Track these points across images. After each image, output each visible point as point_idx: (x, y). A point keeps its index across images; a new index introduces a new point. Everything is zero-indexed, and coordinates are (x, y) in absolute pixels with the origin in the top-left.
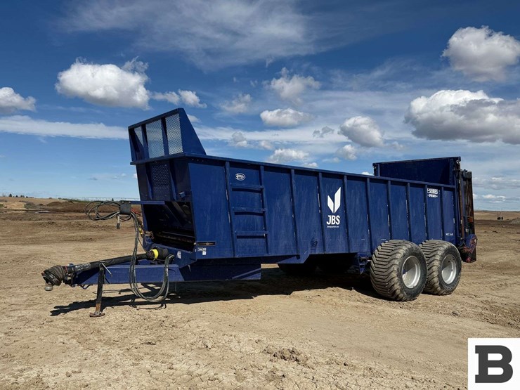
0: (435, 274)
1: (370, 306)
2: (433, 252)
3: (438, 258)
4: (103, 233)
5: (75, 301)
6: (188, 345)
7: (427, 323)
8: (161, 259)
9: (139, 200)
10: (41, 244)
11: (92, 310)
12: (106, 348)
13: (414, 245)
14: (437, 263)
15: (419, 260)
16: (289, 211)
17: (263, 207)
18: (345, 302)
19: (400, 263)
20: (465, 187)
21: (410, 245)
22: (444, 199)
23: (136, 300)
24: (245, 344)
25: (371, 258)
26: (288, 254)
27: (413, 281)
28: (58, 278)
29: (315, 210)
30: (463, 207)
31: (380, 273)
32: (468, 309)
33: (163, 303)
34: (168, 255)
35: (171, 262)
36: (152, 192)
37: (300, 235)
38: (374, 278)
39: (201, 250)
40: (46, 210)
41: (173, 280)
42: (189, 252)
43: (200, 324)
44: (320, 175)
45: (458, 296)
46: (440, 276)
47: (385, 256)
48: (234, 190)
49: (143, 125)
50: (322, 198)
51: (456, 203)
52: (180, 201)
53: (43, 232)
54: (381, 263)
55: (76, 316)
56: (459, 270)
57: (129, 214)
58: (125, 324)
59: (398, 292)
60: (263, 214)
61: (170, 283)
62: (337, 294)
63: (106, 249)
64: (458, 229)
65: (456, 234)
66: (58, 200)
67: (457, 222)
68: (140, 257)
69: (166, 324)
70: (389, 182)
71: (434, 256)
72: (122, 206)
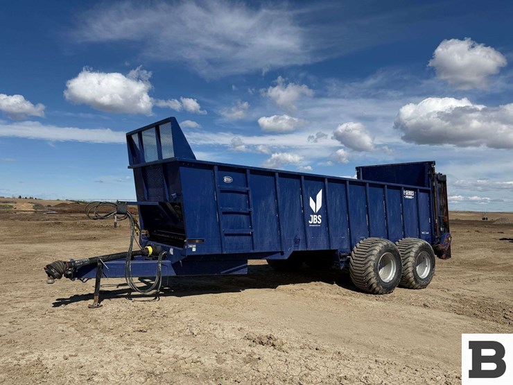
0: (410, 269)
1: (348, 298)
2: (408, 248)
3: (413, 254)
4: (106, 233)
5: (76, 294)
6: (176, 333)
7: (399, 314)
8: (155, 255)
9: (136, 201)
10: (46, 242)
11: (91, 302)
12: (101, 335)
13: (390, 242)
14: (411, 259)
15: (393, 256)
16: (273, 211)
17: (249, 207)
18: (326, 295)
19: (376, 259)
20: (440, 189)
21: (386, 242)
22: (420, 200)
23: (132, 293)
24: (228, 332)
25: (350, 255)
26: (273, 250)
27: (389, 275)
28: (59, 272)
29: (298, 210)
30: (438, 208)
31: (358, 268)
32: (439, 301)
33: (156, 296)
34: (161, 252)
35: (164, 258)
36: (148, 193)
37: (284, 233)
38: (353, 272)
39: (190, 246)
40: (54, 210)
41: (166, 275)
42: (181, 249)
43: (189, 314)
44: (303, 177)
45: (432, 290)
46: (414, 271)
47: (362, 253)
48: (222, 191)
49: (139, 132)
50: (304, 199)
51: (431, 203)
52: (173, 202)
53: (50, 232)
54: (358, 259)
55: (76, 307)
56: (433, 266)
57: (125, 214)
58: (120, 315)
59: (374, 286)
60: (249, 214)
61: (163, 277)
62: (319, 287)
63: (108, 248)
64: (433, 229)
65: (431, 233)
66: (66, 202)
67: (433, 222)
68: (136, 253)
69: (158, 314)
70: (368, 184)
71: (409, 252)
72: (119, 207)
